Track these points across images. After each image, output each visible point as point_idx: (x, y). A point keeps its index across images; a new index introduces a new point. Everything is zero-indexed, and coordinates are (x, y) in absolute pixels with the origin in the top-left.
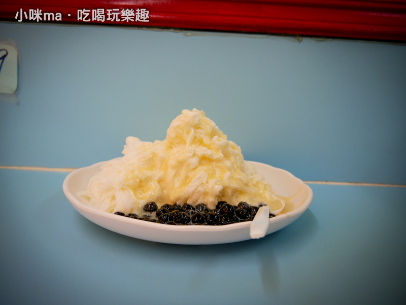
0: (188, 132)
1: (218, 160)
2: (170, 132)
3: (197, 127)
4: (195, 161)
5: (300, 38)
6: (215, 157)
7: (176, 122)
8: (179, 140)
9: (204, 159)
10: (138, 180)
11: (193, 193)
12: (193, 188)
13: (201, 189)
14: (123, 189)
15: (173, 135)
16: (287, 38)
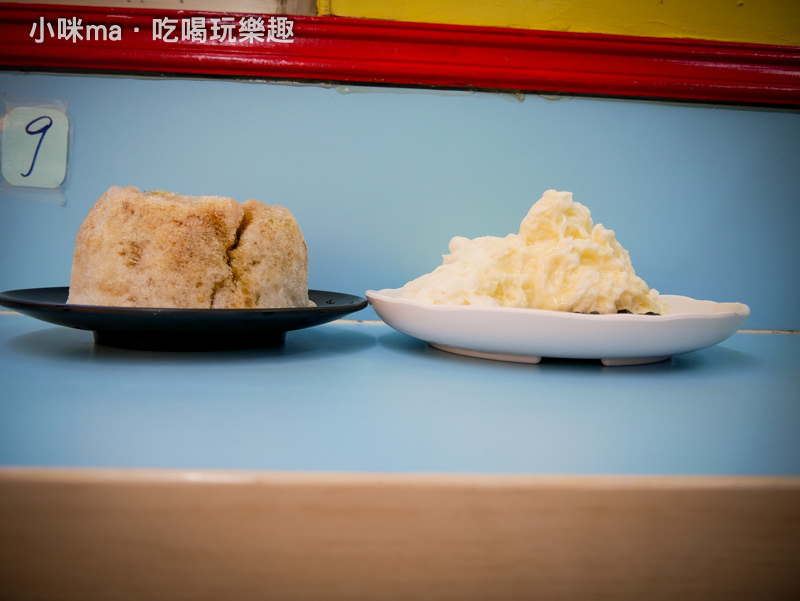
0: (559, 221)
1: (606, 258)
2: (528, 222)
3: (569, 212)
4: (575, 257)
5: (522, 96)
6: (602, 252)
7: (537, 208)
8: (544, 233)
9: (587, 257)
10: (496, 283)
11: (583, 298)
12: (582, 292)
13: (593, 292)
14: (477, 294)
15: (534, 226)
16: (501, 95)
